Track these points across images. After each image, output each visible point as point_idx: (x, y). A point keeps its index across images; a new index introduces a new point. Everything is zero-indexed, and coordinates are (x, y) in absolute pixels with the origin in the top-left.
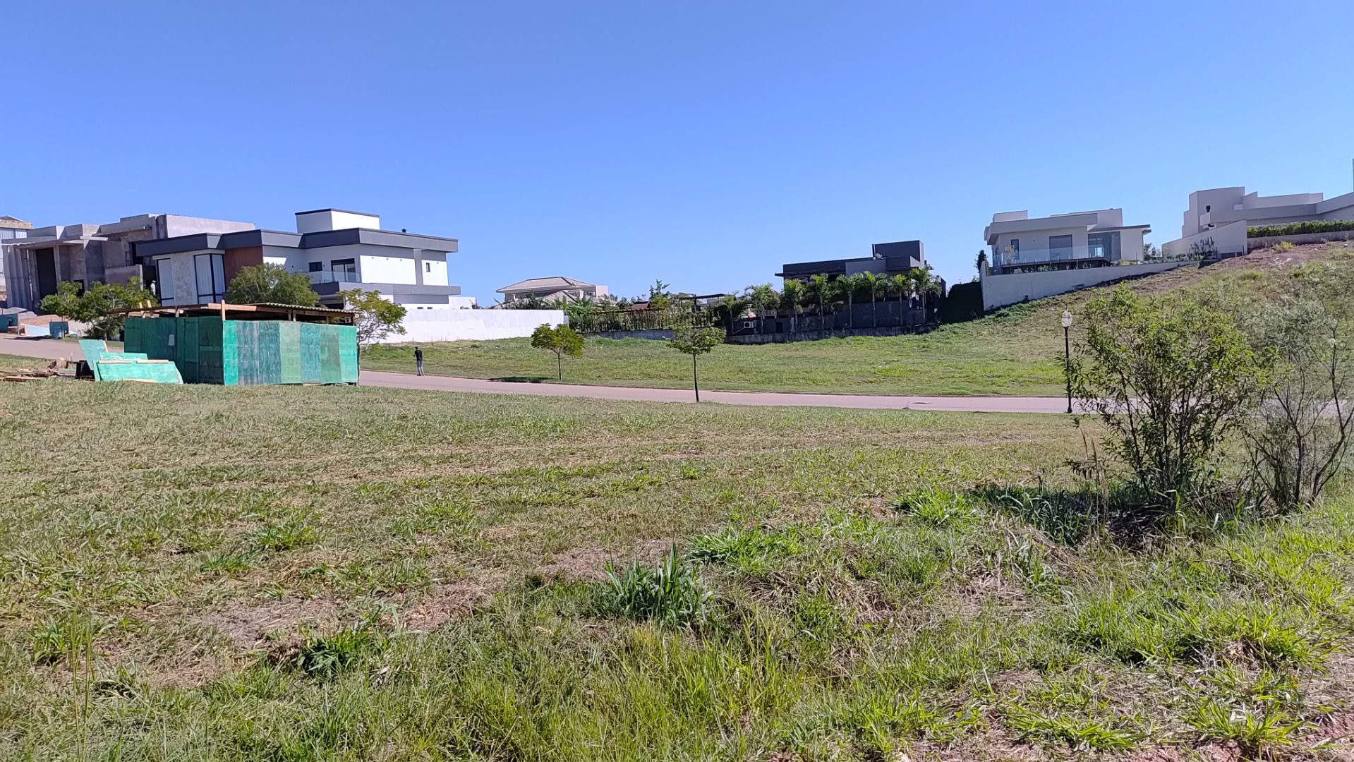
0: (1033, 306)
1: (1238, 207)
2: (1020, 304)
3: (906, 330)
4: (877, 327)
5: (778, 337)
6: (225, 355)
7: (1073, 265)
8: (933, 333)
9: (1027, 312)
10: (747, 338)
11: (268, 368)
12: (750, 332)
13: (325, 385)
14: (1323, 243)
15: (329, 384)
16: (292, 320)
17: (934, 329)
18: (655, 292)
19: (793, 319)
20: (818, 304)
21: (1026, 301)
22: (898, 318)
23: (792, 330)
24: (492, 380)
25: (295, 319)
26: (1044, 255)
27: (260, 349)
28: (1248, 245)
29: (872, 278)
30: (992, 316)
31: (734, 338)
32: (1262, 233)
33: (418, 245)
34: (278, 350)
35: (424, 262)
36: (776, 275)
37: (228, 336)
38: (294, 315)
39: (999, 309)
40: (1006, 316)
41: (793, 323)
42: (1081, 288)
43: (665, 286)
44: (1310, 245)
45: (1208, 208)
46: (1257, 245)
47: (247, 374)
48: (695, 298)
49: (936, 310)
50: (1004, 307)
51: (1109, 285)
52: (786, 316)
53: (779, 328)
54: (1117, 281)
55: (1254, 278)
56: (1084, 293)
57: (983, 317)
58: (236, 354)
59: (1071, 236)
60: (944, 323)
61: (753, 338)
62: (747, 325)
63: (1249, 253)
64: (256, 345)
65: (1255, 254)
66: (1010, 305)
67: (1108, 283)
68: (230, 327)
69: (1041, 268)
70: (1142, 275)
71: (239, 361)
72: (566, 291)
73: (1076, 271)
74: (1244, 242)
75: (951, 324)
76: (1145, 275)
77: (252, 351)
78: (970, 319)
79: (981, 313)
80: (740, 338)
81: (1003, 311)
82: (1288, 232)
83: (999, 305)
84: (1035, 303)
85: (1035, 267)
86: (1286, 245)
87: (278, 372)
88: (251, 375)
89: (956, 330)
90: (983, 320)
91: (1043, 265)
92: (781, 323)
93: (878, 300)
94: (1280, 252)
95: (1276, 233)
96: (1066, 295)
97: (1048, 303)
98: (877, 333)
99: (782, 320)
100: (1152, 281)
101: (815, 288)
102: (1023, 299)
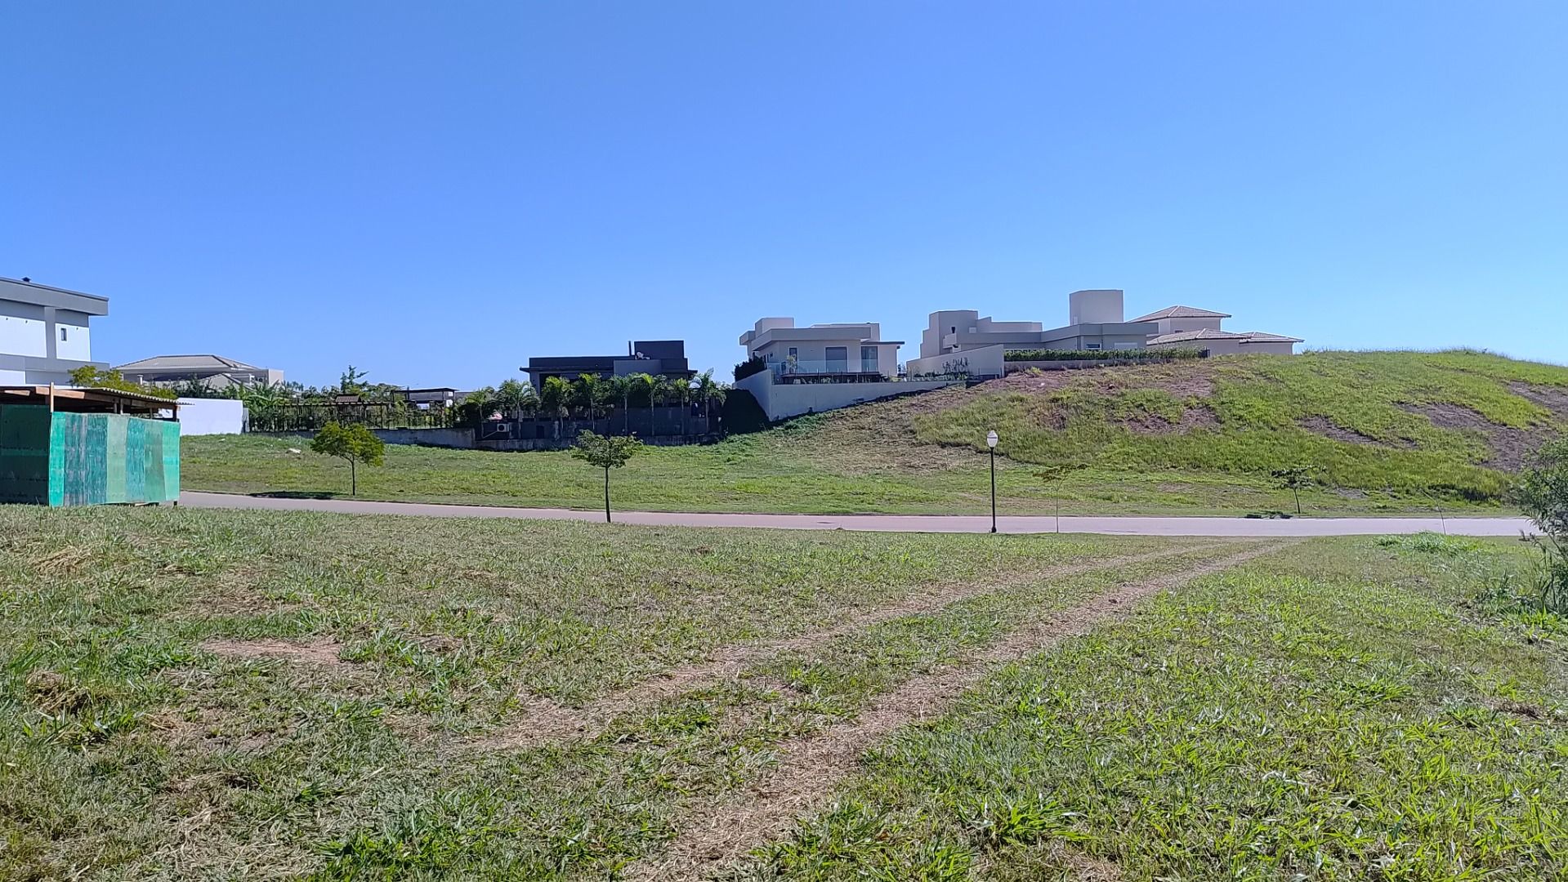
0: (820, 419)
1: (972, 330)
2: (807, 417)
3: (688, 439)
4: (655, 435)
5: (540, 443)
6: (51, 462)
7: (853, 378)
8: (721, 444)
9: (815, 425)
10: (501, 444)
11: (94, 481)
12: (505, 436)
13: (149, 505)
14: (1063, 370)
15: (151, 504)
16: (119, 413)
17: (721, 440)
18: (348, 381)
19: (557, 422)
20: (588, 406)
21: (811, 413)
22: (679, 426)
23: (556, 435)
24: (254, 495)
25: (122, 412)
26: (820, 367)
27: (87, 453)
28: (1005, 368)
29: (649, 379)
30: (780, 428)
31: (484, 443)
32: (1016, 358)
33: (52, 302)
34: (104, 455)
35: (59, 327)
36: (521, 369)
37: (56, 435)
38: (122, 406)
39: (785, 420)
40: (796, 428)
41: (557, 427)
42: (862, 402)
43: (362, 374)
44: (1054, 372)
45: (953, 329)
46: (1011, 368)
47: (73, 489)
48: (408, 392)
49: (720, 419)
50: (792, 418)
51: (887, 400)
52: (549, 419)
53: (540, 434)
54: (896, 397)
55: (1021, 400)
56: (866, 407)
57: (771, 429)
58: (63, 462)
59: (845, 348)
60: (732, 433)
61: (509, 445)
62: (502, 428)
63: (1006, 376)
64: (83, 448)
65: (1012, 377)
66: (797, 417)
67: (886, 399)
68: (59, 421)
69: (824, 380)
70: (916, 392)
71: (65, 471)
72: (229, 375)
73: (857, 384)
74: (1002, 365)
75: (739, 435)
76: (920, 392)
77: (79, 457)
78: (759, 430)
79: (768, 425)
80: (493, 443)
81: (791, 423)
82: (1035, 358)
83: (786, 416)
84: (821, 415)
85: (817, 378)
86: (1036, 371)
87: (104, 485)
88: (77, 492)
89: (747, 441)
90: (773, 432)
91: (825, 377)
92: (542, 427)
93: (656, 405)
94: (1033, 377)
95: (1026, 359)
96: (849, 409)
97: (834, 416)
98: (657, 442)
99: (543, 424)
100: (927, 398)
101: (584, 388)
102: (807, 411)
